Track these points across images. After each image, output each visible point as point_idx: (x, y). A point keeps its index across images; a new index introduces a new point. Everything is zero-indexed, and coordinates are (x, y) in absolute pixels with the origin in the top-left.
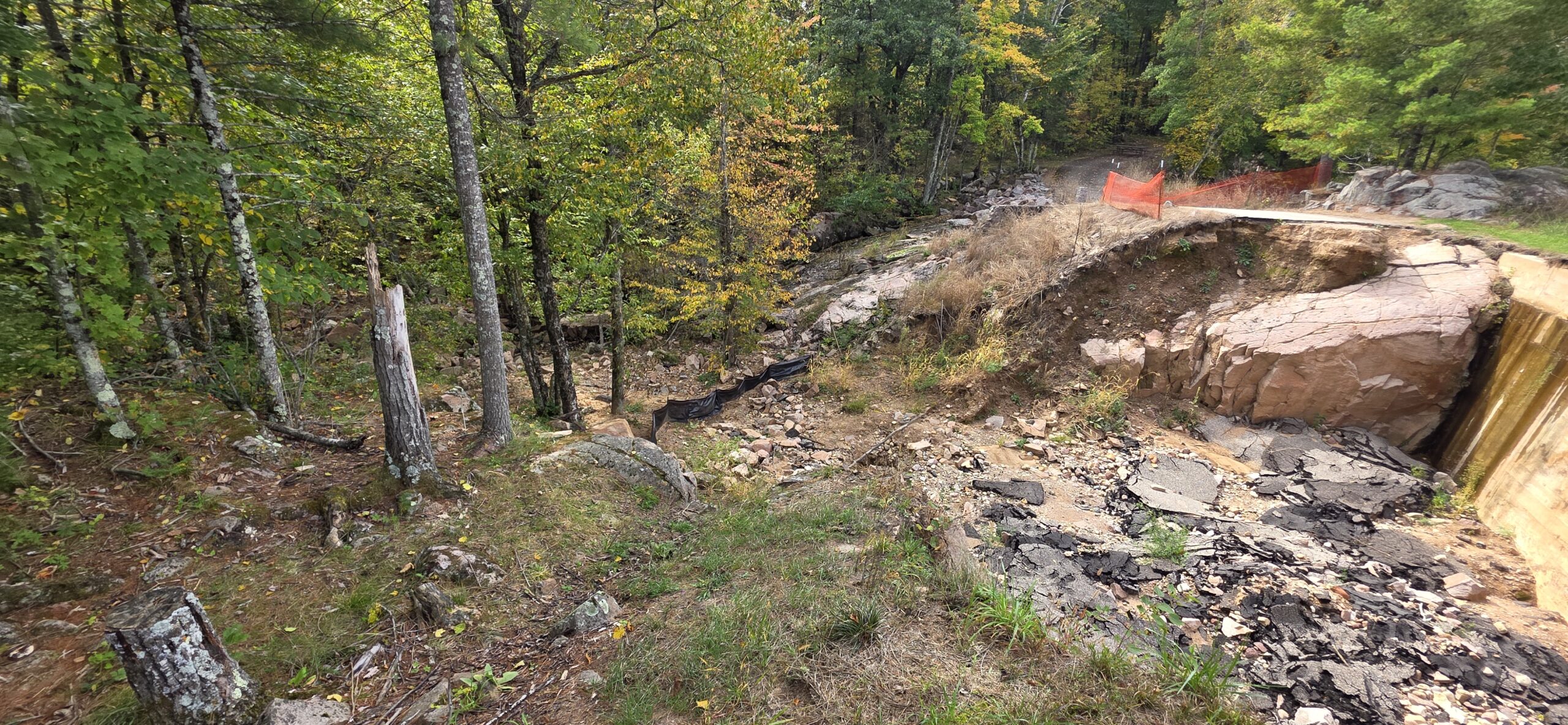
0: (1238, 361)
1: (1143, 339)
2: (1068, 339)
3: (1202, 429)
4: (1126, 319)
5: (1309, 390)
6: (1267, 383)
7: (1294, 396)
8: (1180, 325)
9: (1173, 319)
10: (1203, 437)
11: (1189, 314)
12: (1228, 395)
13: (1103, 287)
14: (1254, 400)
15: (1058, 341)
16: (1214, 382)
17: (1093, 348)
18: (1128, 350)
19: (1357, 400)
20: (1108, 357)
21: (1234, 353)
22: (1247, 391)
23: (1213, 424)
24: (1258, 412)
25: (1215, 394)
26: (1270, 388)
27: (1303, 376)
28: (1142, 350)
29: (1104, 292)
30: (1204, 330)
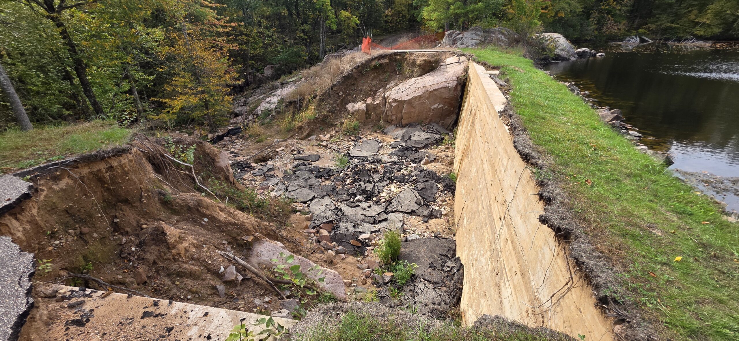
0: (394, 104)
1: (366, 101)
2: (341, 104)
3: (386, 131)
4: (361, 94)
5: (416, 112)
6: (403, 111)
7: (413, 115)
8: (378, 94)
9: (375, 92)
10: (386, 134)
11: (381, 90)
12: (394, 118)
13: (353, 83)
14: (402, 118)
15: (338, 105)
16: (389, 113)
17: (350, 107)
18: (360, 106)
19: (431, 114)
20: (354, 109)
21: (393, 102)
22: (399, 115)
23: (390, 128)
24: (404, 122)
25: (390, 118)
26: (404, 113)
27: (414, 107)
28: (365, 105)
29: (353, 85)
30: (384, 95)
